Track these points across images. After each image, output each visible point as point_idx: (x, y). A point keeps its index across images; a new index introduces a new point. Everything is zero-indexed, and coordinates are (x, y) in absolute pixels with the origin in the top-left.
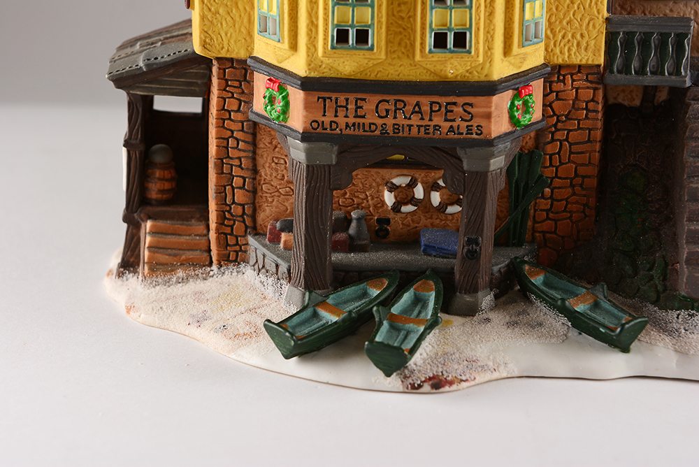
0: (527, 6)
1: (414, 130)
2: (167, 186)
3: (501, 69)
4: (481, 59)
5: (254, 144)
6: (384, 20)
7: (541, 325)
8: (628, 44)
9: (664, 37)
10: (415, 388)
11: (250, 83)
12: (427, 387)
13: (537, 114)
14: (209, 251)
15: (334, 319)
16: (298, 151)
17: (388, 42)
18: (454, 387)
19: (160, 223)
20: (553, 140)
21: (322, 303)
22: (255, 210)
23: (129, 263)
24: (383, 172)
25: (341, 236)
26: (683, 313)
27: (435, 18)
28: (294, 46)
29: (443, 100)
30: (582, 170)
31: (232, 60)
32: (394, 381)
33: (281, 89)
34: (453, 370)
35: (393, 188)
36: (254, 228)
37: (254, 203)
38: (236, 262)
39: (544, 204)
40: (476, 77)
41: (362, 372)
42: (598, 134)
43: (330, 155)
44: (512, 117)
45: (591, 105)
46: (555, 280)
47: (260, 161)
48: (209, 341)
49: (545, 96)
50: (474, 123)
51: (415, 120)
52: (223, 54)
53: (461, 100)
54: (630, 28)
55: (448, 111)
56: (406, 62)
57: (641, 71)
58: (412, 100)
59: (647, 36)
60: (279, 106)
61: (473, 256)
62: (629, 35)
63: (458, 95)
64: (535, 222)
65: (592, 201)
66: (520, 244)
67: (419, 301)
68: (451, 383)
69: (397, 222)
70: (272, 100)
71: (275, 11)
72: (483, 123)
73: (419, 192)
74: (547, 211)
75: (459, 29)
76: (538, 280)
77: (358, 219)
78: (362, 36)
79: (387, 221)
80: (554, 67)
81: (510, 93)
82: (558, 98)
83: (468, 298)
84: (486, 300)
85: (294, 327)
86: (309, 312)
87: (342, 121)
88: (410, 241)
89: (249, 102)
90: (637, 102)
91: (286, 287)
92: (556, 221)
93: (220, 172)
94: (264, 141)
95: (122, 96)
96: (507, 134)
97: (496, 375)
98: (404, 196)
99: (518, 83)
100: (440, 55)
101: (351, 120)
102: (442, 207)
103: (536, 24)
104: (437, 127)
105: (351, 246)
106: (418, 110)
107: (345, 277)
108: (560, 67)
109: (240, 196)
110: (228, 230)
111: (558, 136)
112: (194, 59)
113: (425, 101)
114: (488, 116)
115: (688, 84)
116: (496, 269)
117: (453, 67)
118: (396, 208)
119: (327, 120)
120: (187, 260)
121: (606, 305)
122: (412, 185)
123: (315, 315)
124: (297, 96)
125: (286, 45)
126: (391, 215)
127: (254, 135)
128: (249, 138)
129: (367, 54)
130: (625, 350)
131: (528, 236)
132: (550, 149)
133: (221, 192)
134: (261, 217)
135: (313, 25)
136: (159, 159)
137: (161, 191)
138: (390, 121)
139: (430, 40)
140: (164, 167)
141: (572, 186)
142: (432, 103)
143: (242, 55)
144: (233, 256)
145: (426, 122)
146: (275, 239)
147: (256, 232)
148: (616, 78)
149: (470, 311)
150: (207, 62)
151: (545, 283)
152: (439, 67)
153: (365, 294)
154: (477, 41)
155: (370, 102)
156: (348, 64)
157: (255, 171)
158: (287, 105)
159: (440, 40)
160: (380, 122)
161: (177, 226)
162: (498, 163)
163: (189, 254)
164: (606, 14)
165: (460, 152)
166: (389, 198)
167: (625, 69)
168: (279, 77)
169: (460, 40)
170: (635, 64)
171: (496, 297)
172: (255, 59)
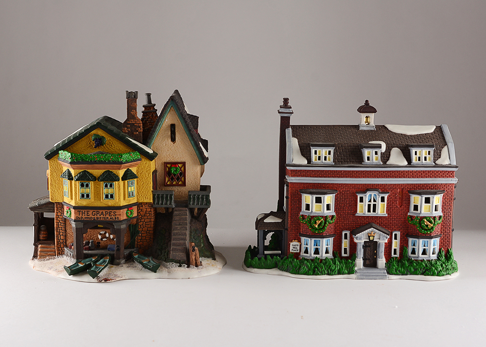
0: (129, 188)
1: (102, 218)
2: (45, 236)
3: (123, 203)
4: (117, 201)
5: (65, 224)
6: (93, 192)
7: (136, 267)
8: (158, 197)
9: (167, 195)
10: (100, 282)
11: (63, 208)
12: (103, 281)
13: (135, 214)
14: (55, 252)
15: (82, 265)
16: (73, 225)
17: (94, 197)
18: (110, 281)
19: (43, 245)
20: (141, 221)
21: (80, 262)
22: (66, 241)
23: (35, 256)
24: (98, 230)
25: (87, 246)
26: (171, 263)
27: (105, 191)
28: (72, 199)
29: (108, 211)
30: (149, 229)
31: (59, 203)
32: (95, 280)
33: (69, 209)
34: (111, 277)
35: (100, 234)
36: (66, 245)
37: (66, 239)
38: (62, 254)
39: (140, 238)
40: (116, 205)
41: (87, 278)
42: (153, 220)
43: (81, 225)
44: (127, 215)
45: (150, 213)
46: (140, 256)
47: (67, 228)
48: (52, 273)
49: (138, 210)
50: (117, 217)
51: (102, 216)
52: (56, 201)
53: (113, 211)
54: (158, 193)
55: (110, 214)
56: (99, 202)
57: (162, 204)
58: (101, 211)
59: (163, 195)
60: (69, 214)
61: (118, 250)
62: (158, 195)
63: (112, 210)
64: (138, 242)
65: (152, 237)
66: (134, 248)
67: (104, 261)
68: (110, 280)
69: (102, 243)
70: (68, 212)
71: (67, 190)
72: (119, 216)
73: (107, 235)
74: (141, 240)
75: (111, 194)
76: (136, 256)
77: (91, 242)
78: (88, 196)
79: (100, 243)
80: (140, 203)
81: (126, 209)
82: (141, 211)
83: (118, 261)
84: (123, 261)
85: (72, 268)
86: (76, 264)
87: (84, 217)
88: (105, 248)
89: (63, 213)
90: (164, 212)
91: (72, 259)
92: (143, 242)
93: (57, 231)
94: (67, 223)
95: (33, 213)
96: (125, 219)
97: (122, 279)
98: (104, 236)
99: (129, 207)
100: (107, 200)
101: (86, 216)
102: (113, 239)
103: (132, 193)
104: (107, 218)
105: (89, 249)
106: (102, 213)
107: (87, 256)
108: (141, 203)
109: (62, 237)
110: (59, 246)
111: (142, 220)
112: (50, 203)
113: (104, 211)
114: (120, 215)
115: (174, 206)
116: (125, 254)
117: (110, 203)
118: (102, 239)
119: (80, 216)
120: (49, 254)
121: (152, 261)
122: (105, 233)
123: (78, 265)
124: (73, 211)
125: (70, 198)
126: (101, 241)
127: (65, 222)
128: (64, 222)
129: (89, 200)
130: (155, 272)
131: (136, 246)
132: (140, 224)
133: (57, 236)
134: (68, 242)
135: (76, 193)
136: (42, 229)
137: (43, 237)
138: (96, 216)
139: (104, 196)
140: (44, 231)
141: (147, 233)
142: (106, 212)
143: (61, 201)
144: (61, 253)
145: (104, 216)
146: (71, 248)
147: (67, 247)
148: (156, 206)
149: (118, 264)
150: (53, 203)
151: (138, 257)
152: (107, 203)
153: (92, 260)
154: (116, 196)
155: (91, 212)
156: (84, 203)
157: (66, 231)
158: (71, 213)
159: (107, 196)
160: (93, 217)
161: (47, 246)
162: (123, 226)
163: (50, 253)
164: (152, 190)
165: (114, 224)
166: (100, 237)
167: (158, 203)
168: (69, 206)
169: (112, 196)
170: (160, 202)
171: (126, 261)
172: (64, 202)
